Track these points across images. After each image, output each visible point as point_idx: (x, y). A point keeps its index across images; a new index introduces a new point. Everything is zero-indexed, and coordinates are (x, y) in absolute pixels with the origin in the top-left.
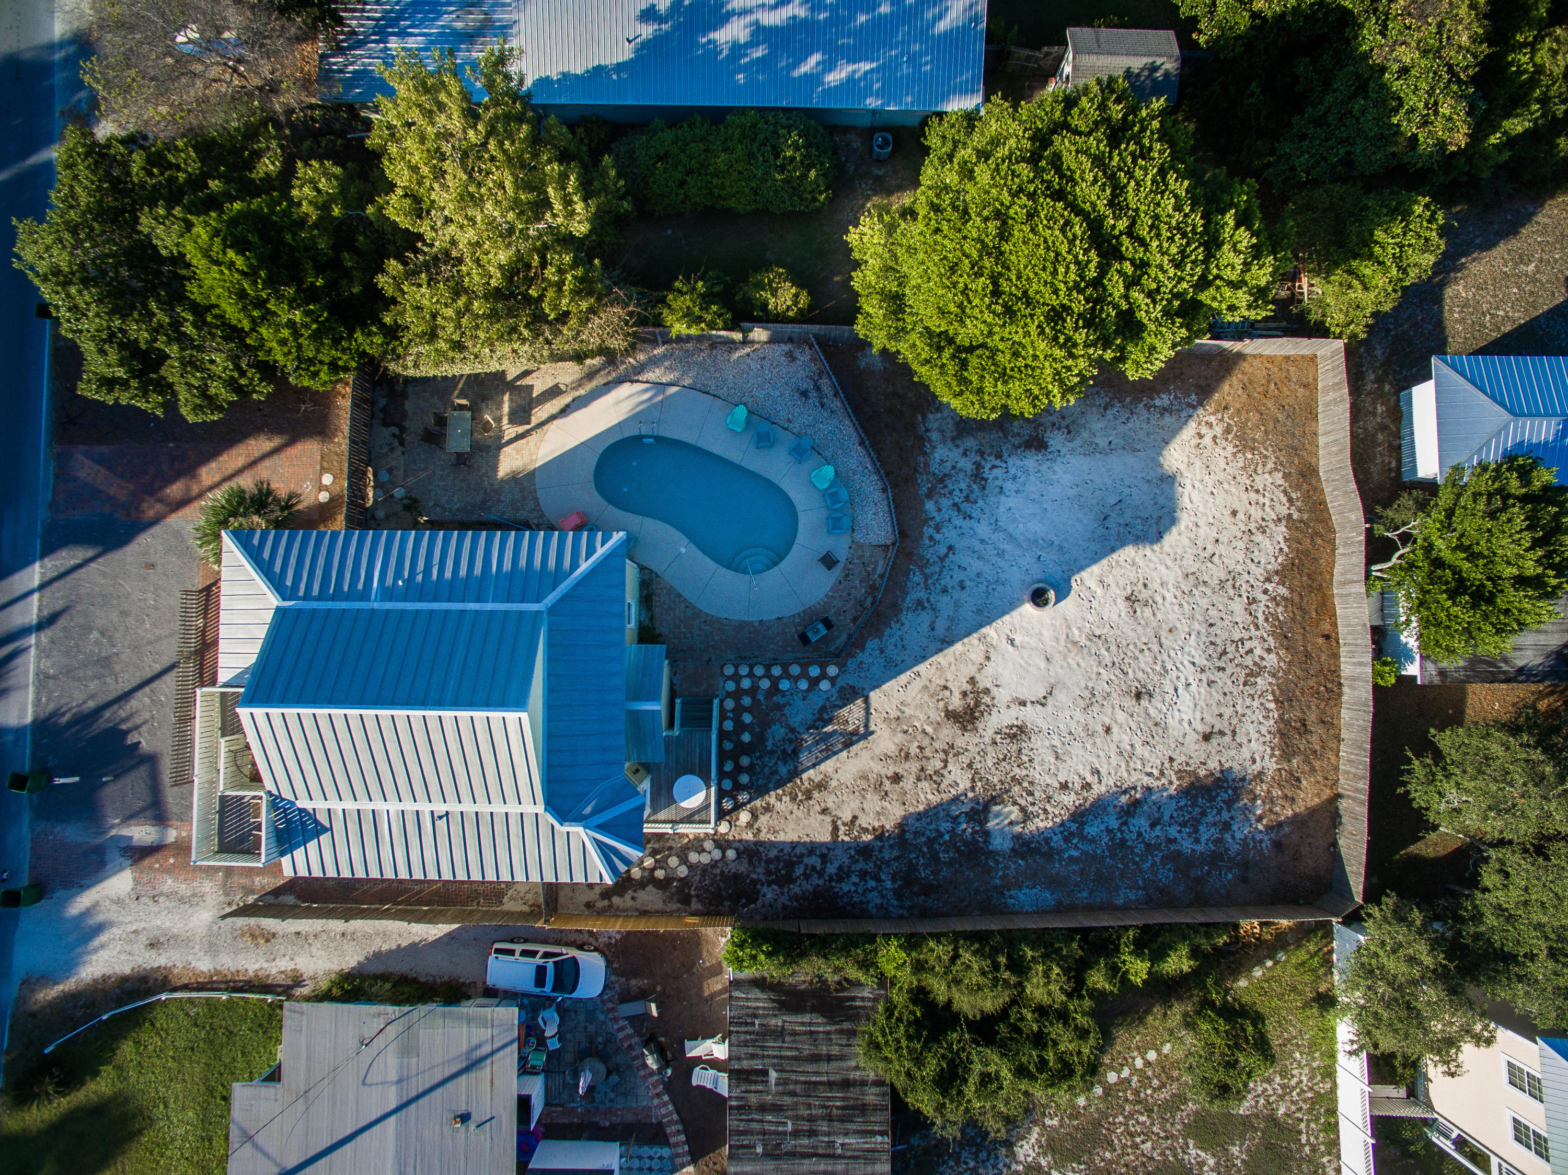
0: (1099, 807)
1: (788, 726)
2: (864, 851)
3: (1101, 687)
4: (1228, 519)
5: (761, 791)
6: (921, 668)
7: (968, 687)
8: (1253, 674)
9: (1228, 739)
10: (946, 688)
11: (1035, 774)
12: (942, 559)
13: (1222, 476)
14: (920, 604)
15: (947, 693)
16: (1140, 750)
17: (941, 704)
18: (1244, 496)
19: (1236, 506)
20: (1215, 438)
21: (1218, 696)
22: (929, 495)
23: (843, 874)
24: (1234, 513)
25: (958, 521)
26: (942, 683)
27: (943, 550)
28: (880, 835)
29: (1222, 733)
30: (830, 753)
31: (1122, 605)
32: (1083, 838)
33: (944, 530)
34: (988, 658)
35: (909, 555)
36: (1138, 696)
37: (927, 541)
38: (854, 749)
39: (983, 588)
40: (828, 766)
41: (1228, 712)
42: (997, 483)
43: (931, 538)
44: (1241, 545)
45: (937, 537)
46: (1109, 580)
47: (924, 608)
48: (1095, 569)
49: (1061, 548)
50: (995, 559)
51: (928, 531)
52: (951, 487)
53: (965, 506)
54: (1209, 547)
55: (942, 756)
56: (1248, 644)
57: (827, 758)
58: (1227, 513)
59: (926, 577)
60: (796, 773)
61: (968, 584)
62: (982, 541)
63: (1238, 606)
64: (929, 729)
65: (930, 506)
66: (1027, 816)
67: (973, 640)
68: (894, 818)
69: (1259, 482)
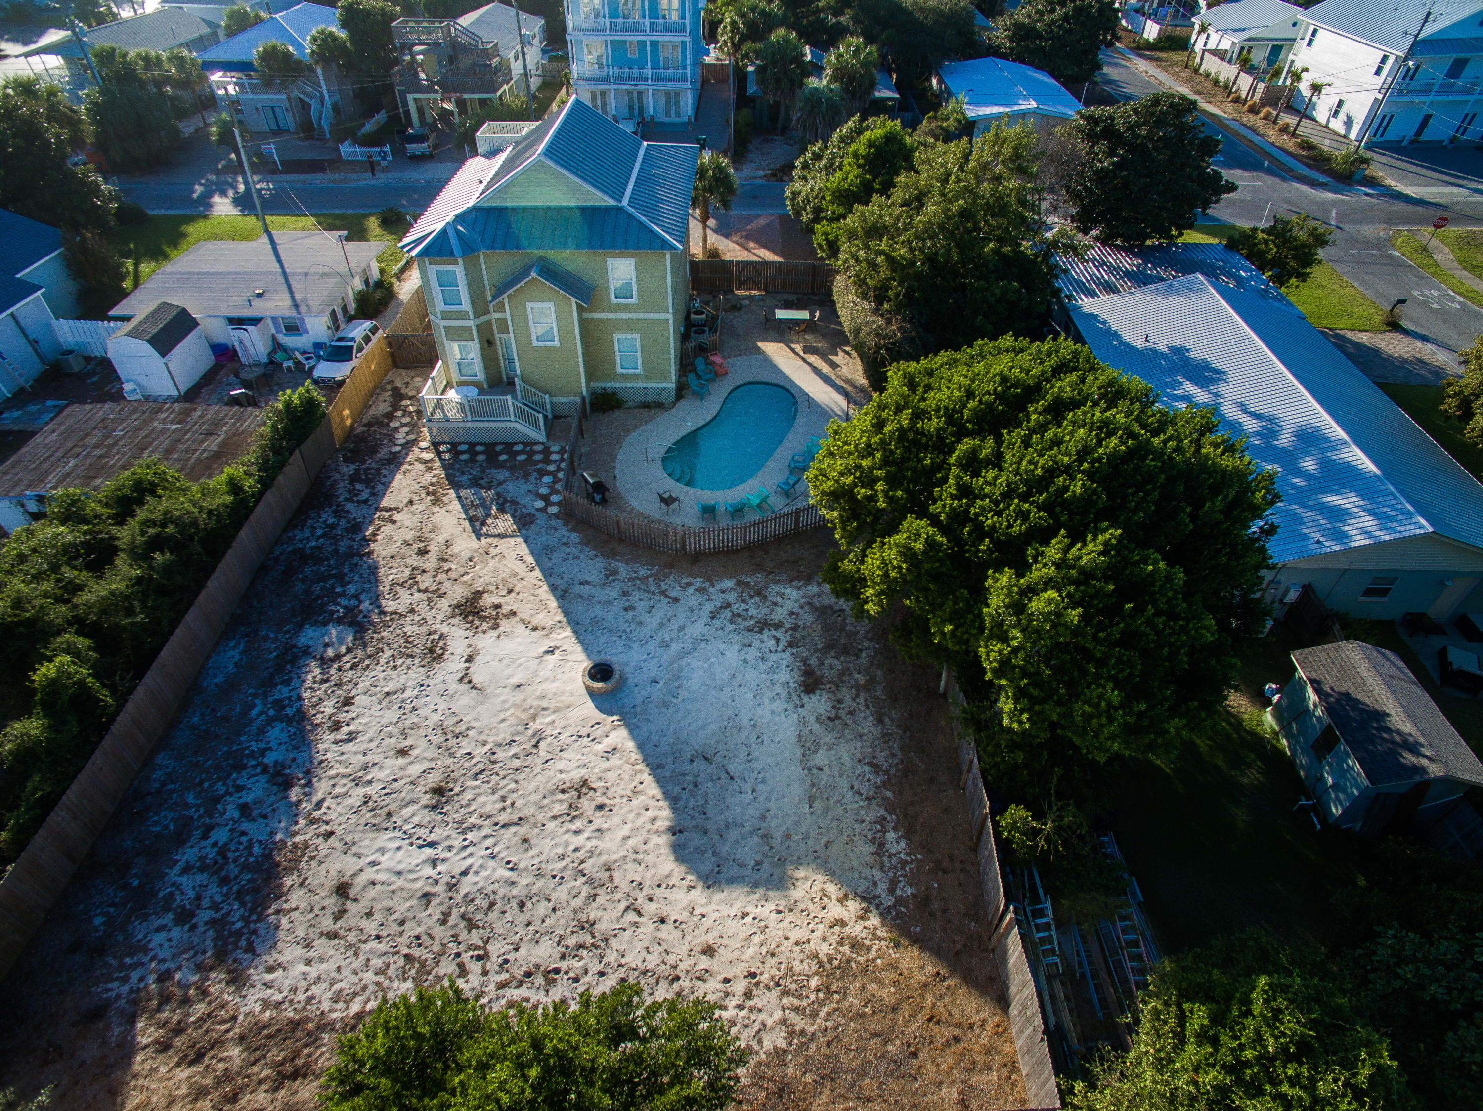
0: (303, 742)
1: (505, 481)
2: (357, 528)
3: (466, 746)
4: (700, 939)
5: (449, 467)
6: (537, 573)
7: (505, 610)
9: (327, 923)
10: (510, 591)
11: (377, 671)
12: (664, 593)
13: (775, 932)
14: (615, 573)
15: (504, 593)
16: (360, 791)
17: (493, 588)
18: (740, 969)
19: (724, 955)
20: (843, 923)
21: (402, 908)
22: (739, 583)
24: (709, 951)
25: (708, 607)
26: (517, 589)
27: (673, 593)
28: (369, 540)
29: (339, 915)
30: (468, 507)
31: (576, 775)
32: (270, 722)
33: (698, 595)
34: (535, 629)
35: (671, 566)
36: (439, 791)
37: (685, 580)
38: (466, 524)
39: (625, 626)
40: (455, 506)
41: (371, 927)
42: (756, 643)
43: (689, 584)
44: (652, 961)
45: (690, 590)
46: (615, 761)
47: (607, 576)
48: (631, 745)
49: (667, 705)
50: (658, 637)
51: (698, 582)
52: (751, 602)
53: (727, 614)
54: (652, 907)
55: (433, 588)
56: (475, 967)
57: (463, 505)
58: (710, 939)
59: (643, 580)
60: (457, 486)
61: (630, 614)
62: (682, 628)
63: (544, 952)
64: (466, 578)
65: (728, 583)
66: (325, 663)
67: (560, 617)
68: (381, 549)
69: (766, 999)
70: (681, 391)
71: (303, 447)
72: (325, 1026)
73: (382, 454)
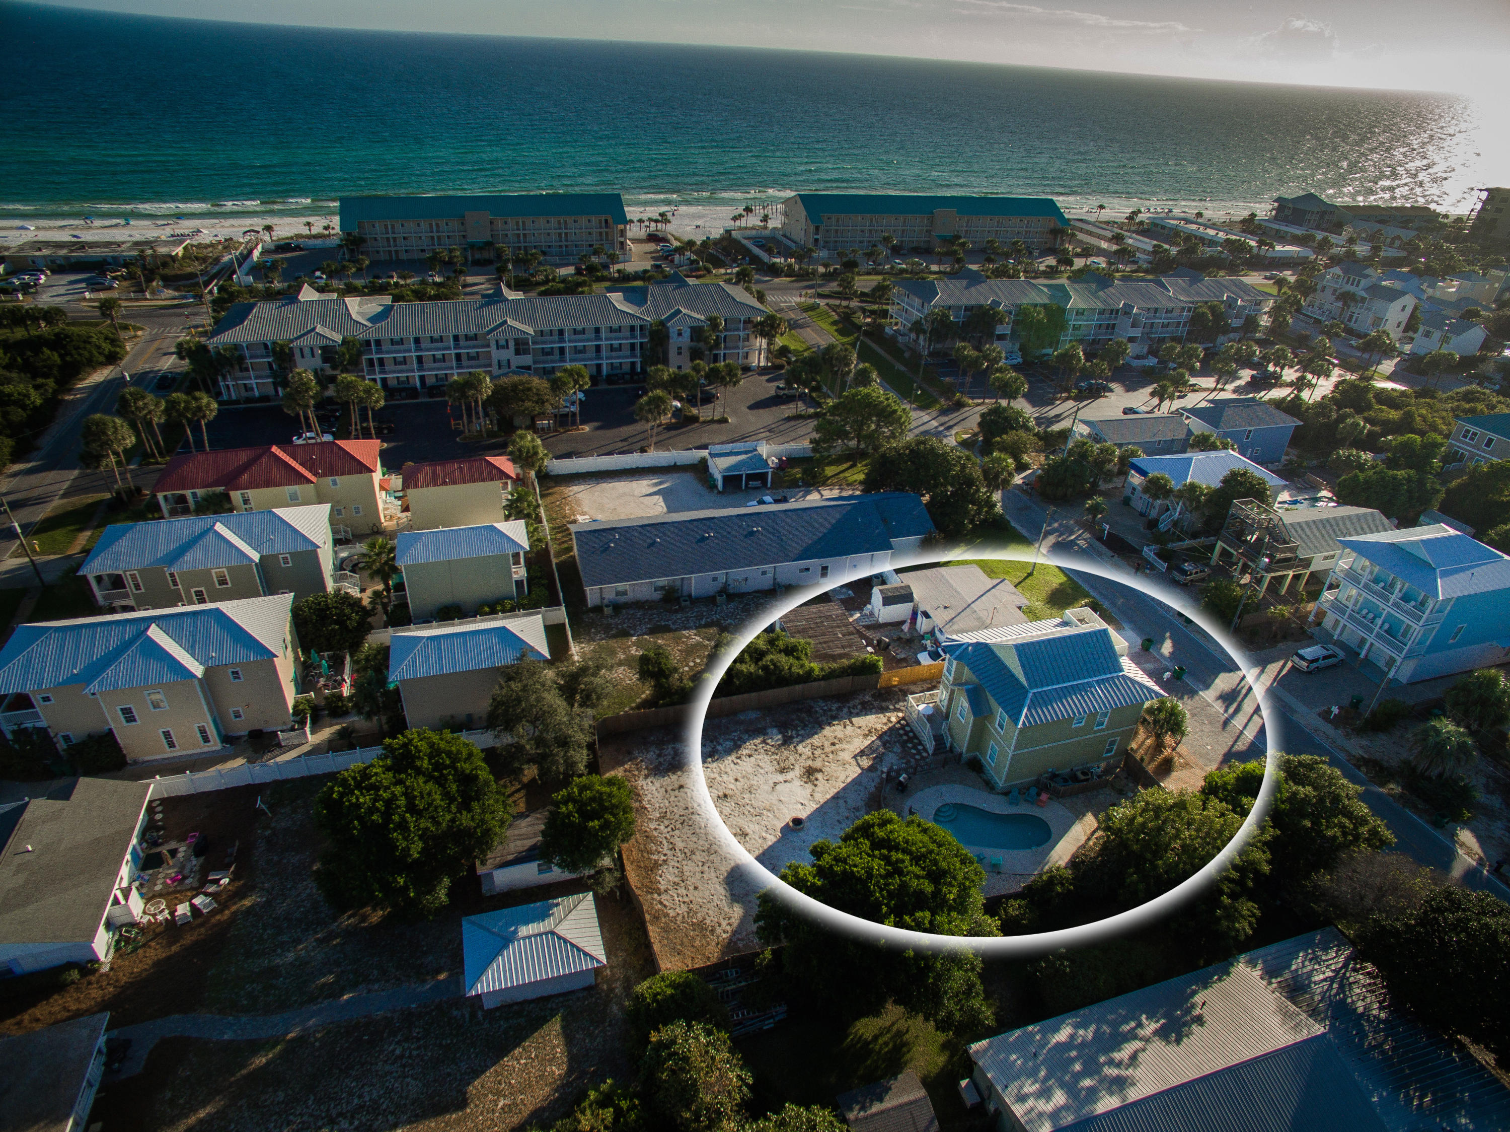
0: (729, 752)
1: (894, 752)
2: (834, 718)
3: (747, 796)
4: (699, 884)
5: (890, 729)
6: (843, 785)
7: (816, 782)
8: (663, 816)
9: (669, 788)
10: (827, 780)
11: (767, 758)
13: (709, 906)
15: (825, 778)
16: (717, 776)
17: (826, 773)
18: (692, 898)
19: (696, 893)
20: (720, 925)
21: (681, 804)
23: (840, 709)
24: (696, 888)
26: (830, 781)
28: (830, 724)
29: (673, 790)
30: (869, 747)
31: (748, 831)
32: (733, 740)
34: (811, 795)
36: (725, 796)
38: (858, 751)
39: (828, 823)
40: (867, 742)
41: (672, 799)
44: (687, 874)
46: (760, 841)
47: (854, 806)
48: (770, 843)
49: (794, 848)
54: (706, 868)
55: (816, 755)
56: (669, 829)
57: (869, 745)
58: (700, 888)
60: (880, 737)
61: (836, 823)
63: (680, 845)
64: (827, 763)
66: (764, 742)
67: (822, 801)
68: (828, 731)
69: (684, 908)
70: (1006, 793)
71: (856, 678)
72: (640, 802)
73: (884, 704)
